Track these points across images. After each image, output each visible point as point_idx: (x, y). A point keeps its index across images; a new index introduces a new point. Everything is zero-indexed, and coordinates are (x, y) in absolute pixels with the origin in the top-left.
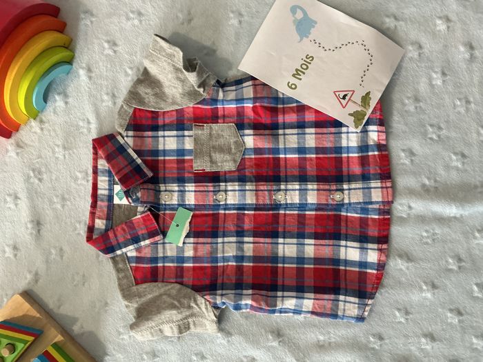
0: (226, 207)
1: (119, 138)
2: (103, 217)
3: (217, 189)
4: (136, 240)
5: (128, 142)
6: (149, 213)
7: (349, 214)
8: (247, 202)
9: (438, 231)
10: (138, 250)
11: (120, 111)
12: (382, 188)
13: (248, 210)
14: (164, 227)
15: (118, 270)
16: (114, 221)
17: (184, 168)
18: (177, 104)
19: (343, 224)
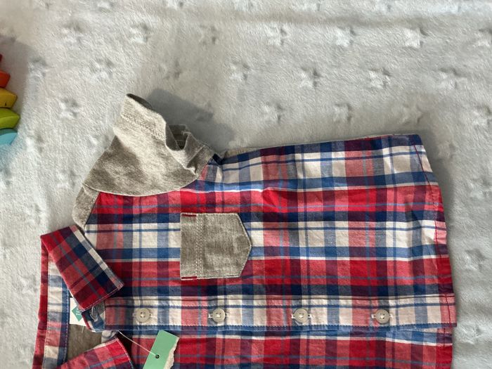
0: (226, 329)
1: (78, 234)
2: (56, 342)
3: (213, 304)
5: (91, 240)
6: (117, 340)
7: (396, 341)
8: (254, 325)
11: (79, 197)
12: (441, 304)
13: (256, 335)
14: (138, 359)
16: (70, 349)
17: (167, 275)
18: (159, 188)
19: (388, 354)
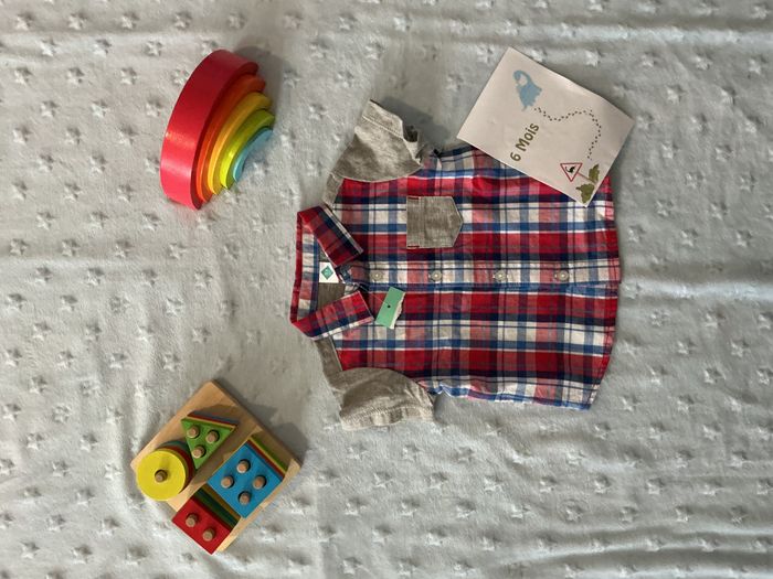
0: (442, 286)
1: (327, 211)
2: (308, 297)
3: (432, 267)
4: (343, 322)
5: (337, 216)
6: (360, 293)
7: (574, 295)
8: (464, 282)
9: (667, 313)
10: (345, 333)
11: (328, 181)
12: (609, 267)
13: (466, 290)
14: (374, 307)
15: (324, 355)
16: (319, 302)
17: (396, 245)
18: (391, 175)
19: (567, 305)
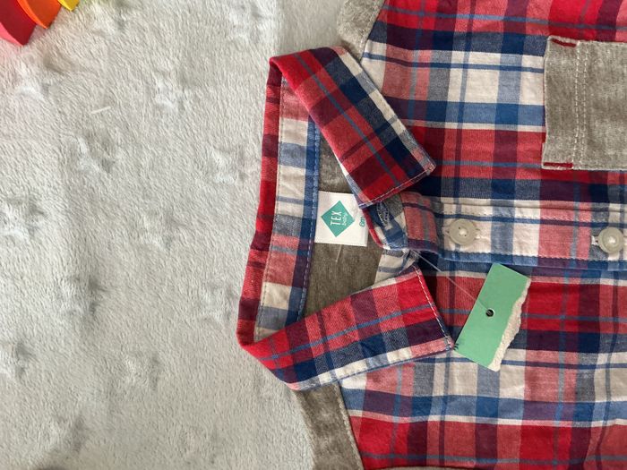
2: (285, 277)
3: (601, 218)
4: (372, 346)
6: (419, 273)
10: (372, 374)
15: (319, 429)
16: (312, 293)
17: (513, 157)
